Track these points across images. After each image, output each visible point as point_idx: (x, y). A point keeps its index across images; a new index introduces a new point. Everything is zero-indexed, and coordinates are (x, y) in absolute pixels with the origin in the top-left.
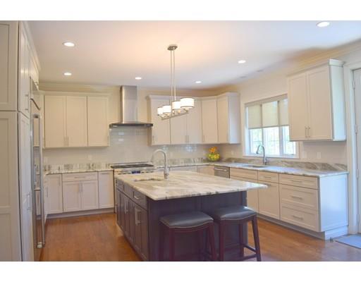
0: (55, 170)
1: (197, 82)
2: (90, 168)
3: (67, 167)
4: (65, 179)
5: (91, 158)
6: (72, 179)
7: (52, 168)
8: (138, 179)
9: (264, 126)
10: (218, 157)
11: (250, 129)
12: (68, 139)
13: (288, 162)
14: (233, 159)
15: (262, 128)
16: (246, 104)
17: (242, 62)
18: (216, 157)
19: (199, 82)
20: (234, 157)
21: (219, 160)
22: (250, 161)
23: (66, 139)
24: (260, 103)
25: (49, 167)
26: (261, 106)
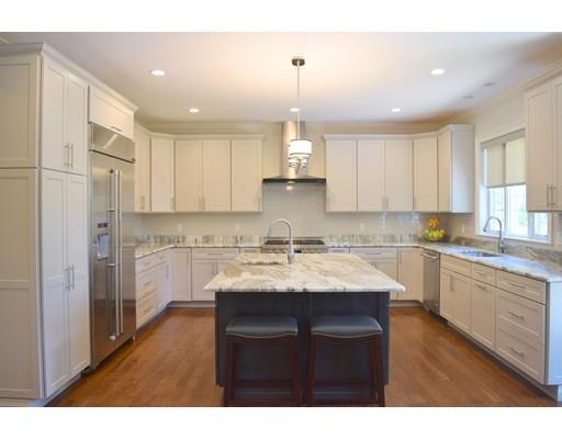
0: (190, 242)
1: (394, 110)
2: (237, 242)
3: (207, 239)
4: (196, 255)
5: (238, 228)
6: (204, 255)
7: (187, 240)
8: (254, 261)
9: (507, 182)
10: (441, 236)
11: (488, 187)
12: (203, 199)
13: (534, 251)
14: (464, 239)
15: (504, 185)
16: (482, 143)
17: (438, 72)
18: (437, 234)
19: (398, 110)
20: (465, 236)
21: (445, 240)
22: (485, 243)
23: (202, 201)
24: (502, 142)
25: (184, 238)
26: (504, 145)
